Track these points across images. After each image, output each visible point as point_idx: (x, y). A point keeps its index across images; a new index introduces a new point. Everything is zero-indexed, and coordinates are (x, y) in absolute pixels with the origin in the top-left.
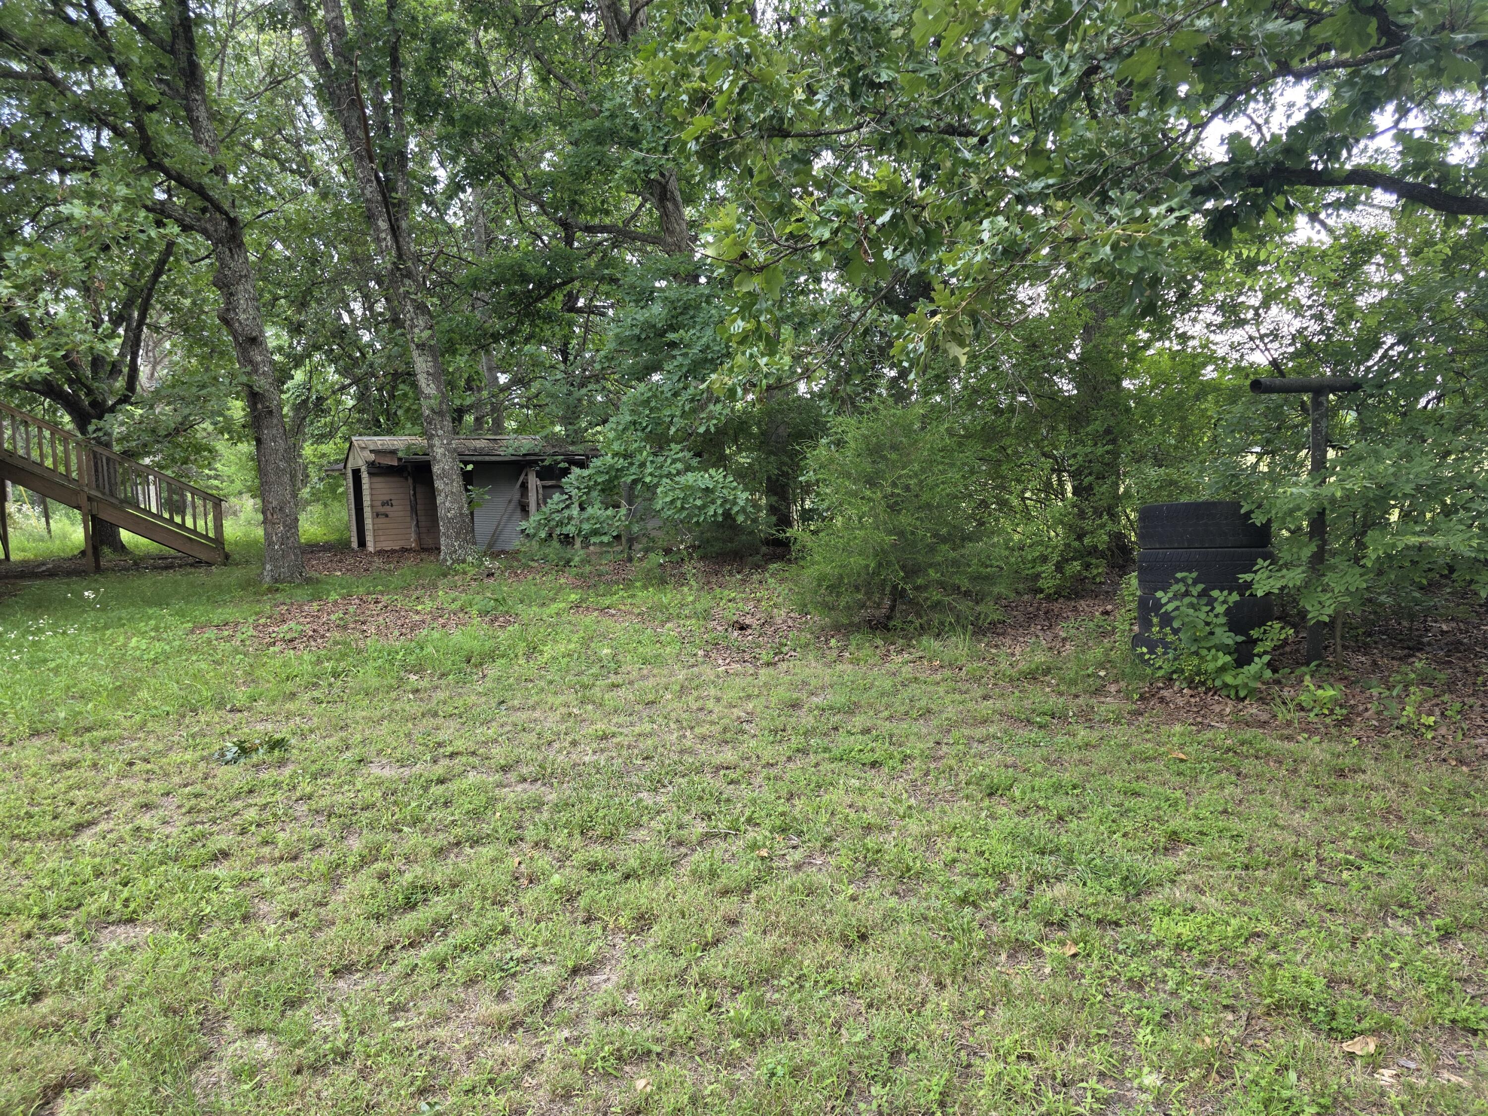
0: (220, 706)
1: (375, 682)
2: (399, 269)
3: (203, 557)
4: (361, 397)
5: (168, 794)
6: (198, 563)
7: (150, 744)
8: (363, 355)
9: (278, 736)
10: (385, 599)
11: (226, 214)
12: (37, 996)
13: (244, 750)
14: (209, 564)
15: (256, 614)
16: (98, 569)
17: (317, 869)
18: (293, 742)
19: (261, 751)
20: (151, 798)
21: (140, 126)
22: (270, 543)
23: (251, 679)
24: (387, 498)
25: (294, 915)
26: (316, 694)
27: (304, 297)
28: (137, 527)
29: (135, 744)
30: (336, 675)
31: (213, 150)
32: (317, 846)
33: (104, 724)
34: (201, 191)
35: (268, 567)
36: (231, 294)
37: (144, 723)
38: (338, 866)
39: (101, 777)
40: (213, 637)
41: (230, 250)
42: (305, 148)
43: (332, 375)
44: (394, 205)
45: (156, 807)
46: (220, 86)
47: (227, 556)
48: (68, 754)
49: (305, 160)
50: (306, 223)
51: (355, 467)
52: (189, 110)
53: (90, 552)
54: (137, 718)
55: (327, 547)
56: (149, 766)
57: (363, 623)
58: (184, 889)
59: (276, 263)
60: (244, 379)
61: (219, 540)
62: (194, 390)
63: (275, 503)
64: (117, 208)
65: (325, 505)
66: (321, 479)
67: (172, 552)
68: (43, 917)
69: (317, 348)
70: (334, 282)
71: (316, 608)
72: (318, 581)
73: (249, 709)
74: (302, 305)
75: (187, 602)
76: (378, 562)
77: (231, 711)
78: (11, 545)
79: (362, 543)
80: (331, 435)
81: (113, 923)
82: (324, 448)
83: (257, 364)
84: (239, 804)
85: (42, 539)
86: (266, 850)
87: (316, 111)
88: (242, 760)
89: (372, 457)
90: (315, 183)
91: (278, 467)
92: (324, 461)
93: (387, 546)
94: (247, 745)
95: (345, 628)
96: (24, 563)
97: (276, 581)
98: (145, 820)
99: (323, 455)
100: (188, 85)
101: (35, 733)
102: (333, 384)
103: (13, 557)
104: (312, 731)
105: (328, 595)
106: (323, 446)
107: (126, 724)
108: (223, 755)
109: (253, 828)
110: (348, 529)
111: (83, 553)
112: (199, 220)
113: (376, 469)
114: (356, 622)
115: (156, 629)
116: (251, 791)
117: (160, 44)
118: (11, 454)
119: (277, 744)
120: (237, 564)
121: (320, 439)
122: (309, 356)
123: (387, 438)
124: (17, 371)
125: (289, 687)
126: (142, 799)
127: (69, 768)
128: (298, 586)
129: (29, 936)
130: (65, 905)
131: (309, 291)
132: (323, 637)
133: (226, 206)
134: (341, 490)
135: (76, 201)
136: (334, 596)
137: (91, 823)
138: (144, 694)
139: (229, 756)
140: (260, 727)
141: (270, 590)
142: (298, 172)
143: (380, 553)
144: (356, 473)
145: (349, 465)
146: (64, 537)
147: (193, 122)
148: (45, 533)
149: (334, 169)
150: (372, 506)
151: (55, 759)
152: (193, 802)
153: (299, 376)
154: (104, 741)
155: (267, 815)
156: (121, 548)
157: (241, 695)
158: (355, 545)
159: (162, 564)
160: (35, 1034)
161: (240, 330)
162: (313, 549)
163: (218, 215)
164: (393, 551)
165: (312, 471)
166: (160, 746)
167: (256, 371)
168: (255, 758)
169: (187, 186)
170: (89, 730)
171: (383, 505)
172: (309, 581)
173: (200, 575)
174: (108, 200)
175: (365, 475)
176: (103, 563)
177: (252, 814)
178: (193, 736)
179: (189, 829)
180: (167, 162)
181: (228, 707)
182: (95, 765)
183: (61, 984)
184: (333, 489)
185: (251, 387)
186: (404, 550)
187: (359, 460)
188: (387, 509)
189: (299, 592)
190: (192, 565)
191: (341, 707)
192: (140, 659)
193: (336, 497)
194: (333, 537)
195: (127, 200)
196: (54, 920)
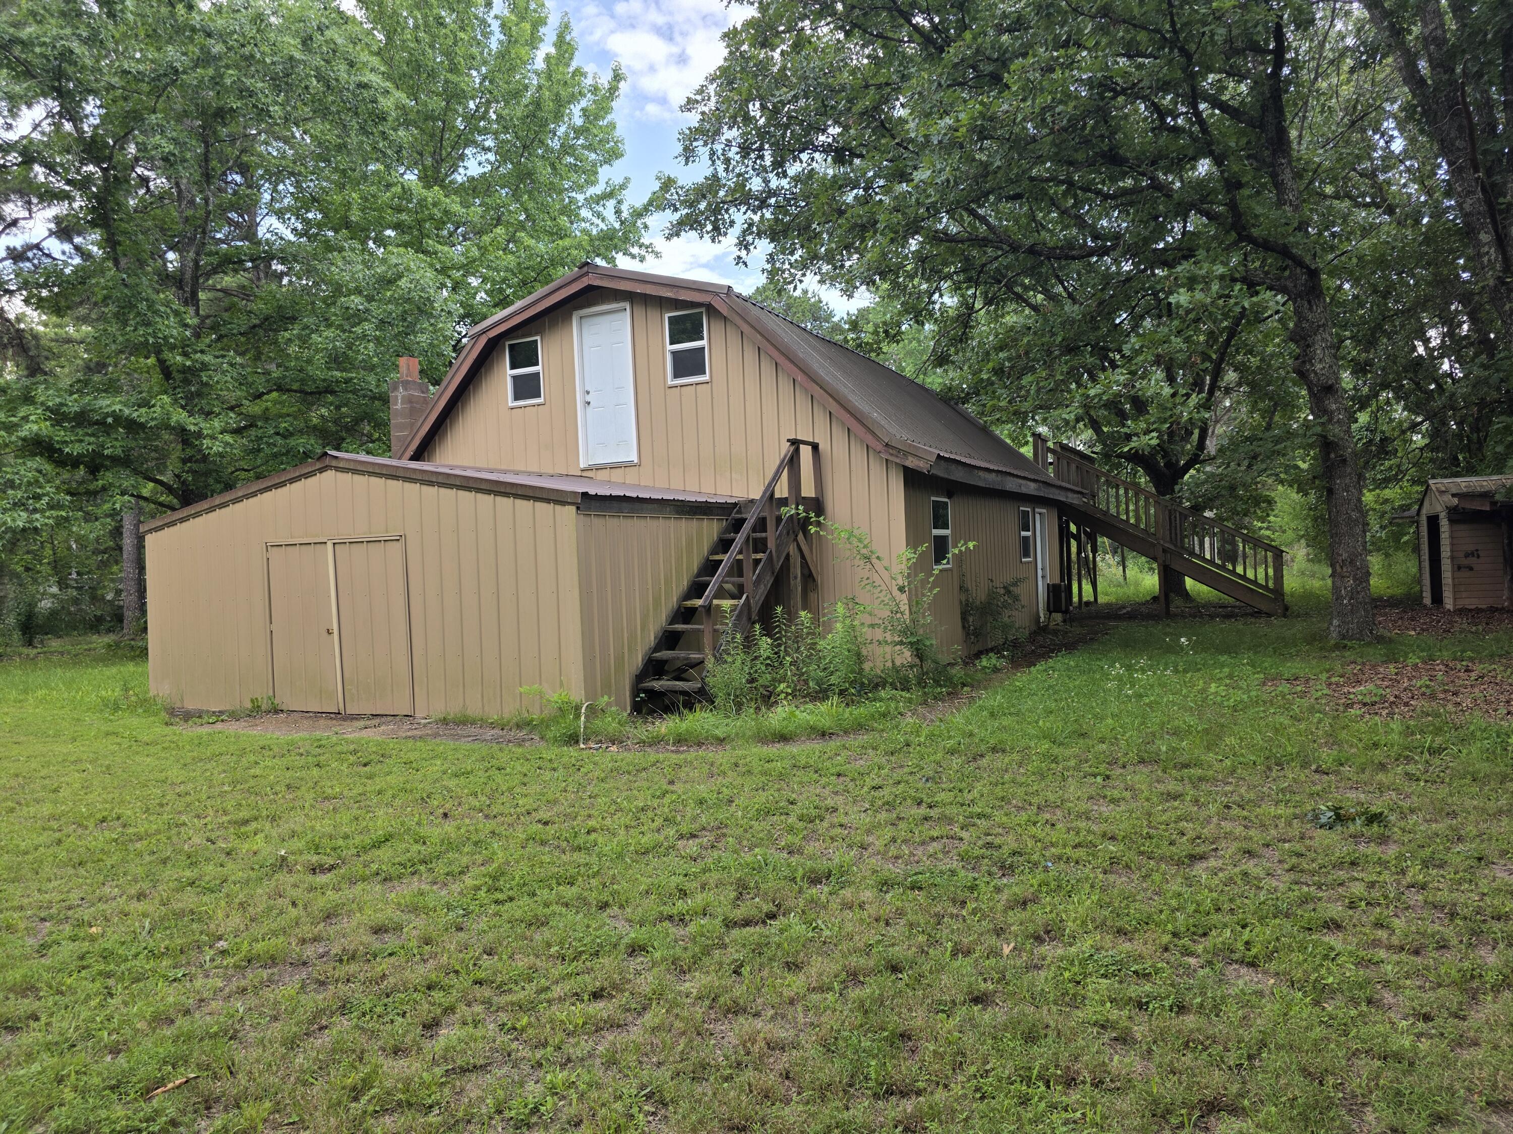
0: (1305, 765)
1: (1484, 767)
2: (1504, 283)
3: (1264, 607)
4: (1434, 434)
5: (1268, 846)
6: (1258, 614)
7: (1243, 791)
8: (1439, 386)
9: (1374, 809)
10: (1478, 669)
11: (1308, 268)
12: (1181, 1009)
13: (1340, 818)
14: (1269, 615)
15: (1328, 671)
16: (1168, 615)
17: (1448, 974)
18: (1393, 818)
19: (1358, 822)
20: (1254, 847)
21: (1233, 206)
22: (1339, 598)
23: (1333, 740)
24: (1471, 548)
25: (1427, 1018)
26: (1411, 768)
27: (1373, 334)
28: (1202, 576)
29: (1228, 788)
30: (1432, 751)
31: (1296, 208)
32: (1443, 946)
33: (1198, 764)
34: (1284, 252)
35: (1335, 622)
36: (1308, 346)
37: (1233, 772)
38: (1473, 977)
39: (1203, 814)
40: (1286, 691)
41: (1309, 302)
42: (1381, 177)
43: (1399, 412)
44: (1501, 212)
45: (1259, 857)
46: (1299, 143)
47: (1286, 608)
48: (1172, 786)
49: (1381, 189)
50: (1383, 255)
51: (1432, 512)
52: (1274, 176)
53: (1162, 599)
54: (1228, 762)
55: (1392, 602)
56: (1245, 813)
57: (1455, 694)
58: (1302, 948)
59: (1344, 303)
60: (1318, 429)
61: (1278, 591)
62: (1270, 445)
63: (1345, 556)
64: (1215, 287)
65: (1387, 555)
66: (1383, 528)
67: (1231, 600)
68: (1175, 935)
69: (1385, 386)
70: (1411, 312)
71: (1394, 671)
72: (1391, 641)
73: (1337, 773)
74: (1370, 343)
75: (1256, 653)
76: (1462, 623)
77: (1316, 771)
78: (1099, 588)
79: (1437, 598)
80: (1396, 479)
81: (1236, 962)
82: (1387, 493)
83: (1332, 412)
84: (1342, 874)
85: (1119, 585)
86: (1382, 934)
87: (1396, 133)
88: (1339, 828)
89: (1456, 501)
90: (1390, 211)
91: (1350, 517)
92: (1388, 507)
93: (1471, 603)
94: (1342, 812)
95: (1433, 697)
96: (1109, 605)
97: (1344, 637)
98: (1250, 865)
99: (1386, 501)
100: (1274, 153)
101: (1142, 761)
102: (1400, 423)
103: (1100, 600)
104: (1412, 811)
105: (1406, 656)
106: (1387, 491)
107: (1217, 766)
108: (1316, 817)
109: (1363, 903)
110: (1419, 582)
111: (1155, 599)
112: (1279, 279)
113: (1457, 516)
114: (1445, 691)
115: (1230, 676)
116: (1353, 863)
117: (1251, 124)
118: (1106, 513)
119: (1373, 819)
120: (1298, 616)
121: (1385, 482)
122: (1376, 395)
123: (1474, 479)
124: (1133, 445)
125: (1378, 755)
126: (1245, 845)
127: (1175, 799)
128: (1369, 644)
129: (1166, 949)
130: (1192, 929)
131: (1379, 327)
132: (1406, 704)
133: (1308, 259)
134: (1406, 538)
135: (1182, 290)
136: (1413, 659)
137: (1202, 857)
138: (1230, 740)
139: (1324, 820)
140: (1352, 795)
141: (1337, 647)
142: (1373, 204)
143: (1461, 612)
144: (1433, 521)
145: (1424, 511)
146: (1137, 584)
147: (1279, 186)
148: (1121, 579)
149: (1413, 188)
150: (1452, 558)
151: (1161, 788)
152: (1294, 860)
153: (1363, 418)
154: (1201, 779)
155: (1376, 894)
156: (1185, 594)
157: (1327, 756)
158: (1427, 601)
159: (1226, 613)
160: (1186, 1045)
161: (1315, 380)
162: (1379, 603)
163: (1298, 270)
164: (1479, 610)
165: (1373, 519)
166: (1252, 795)
167: (1330, 420)
168: (1352, 829)
169: (1273, 250)
170: (1186, 766)
171: (1467, 556)
172: (1380, 639)
173: (1261, 626)
174: (1206, 281)
175: (1444, 525)
176: (1172, 609)
177: (1358, 889)
178: (1283, 791)
179: (1296, 887)
180: (1255, 232)
181: (1314, 767)
182: (1196, 801)
183: (1201, 1005)
184: (1396, 537)
185: (1325, 437)
186: (1493, 610)
187: (1438, 505)
188: (1472, 561)
189: (1371, 651)
190: (1252, 615)
191: (1443, 791)
192: (1221, 705)
193: (1398, 546)
194: (1399, 591)
195: (1222, 278)
196: (1186, 941)
